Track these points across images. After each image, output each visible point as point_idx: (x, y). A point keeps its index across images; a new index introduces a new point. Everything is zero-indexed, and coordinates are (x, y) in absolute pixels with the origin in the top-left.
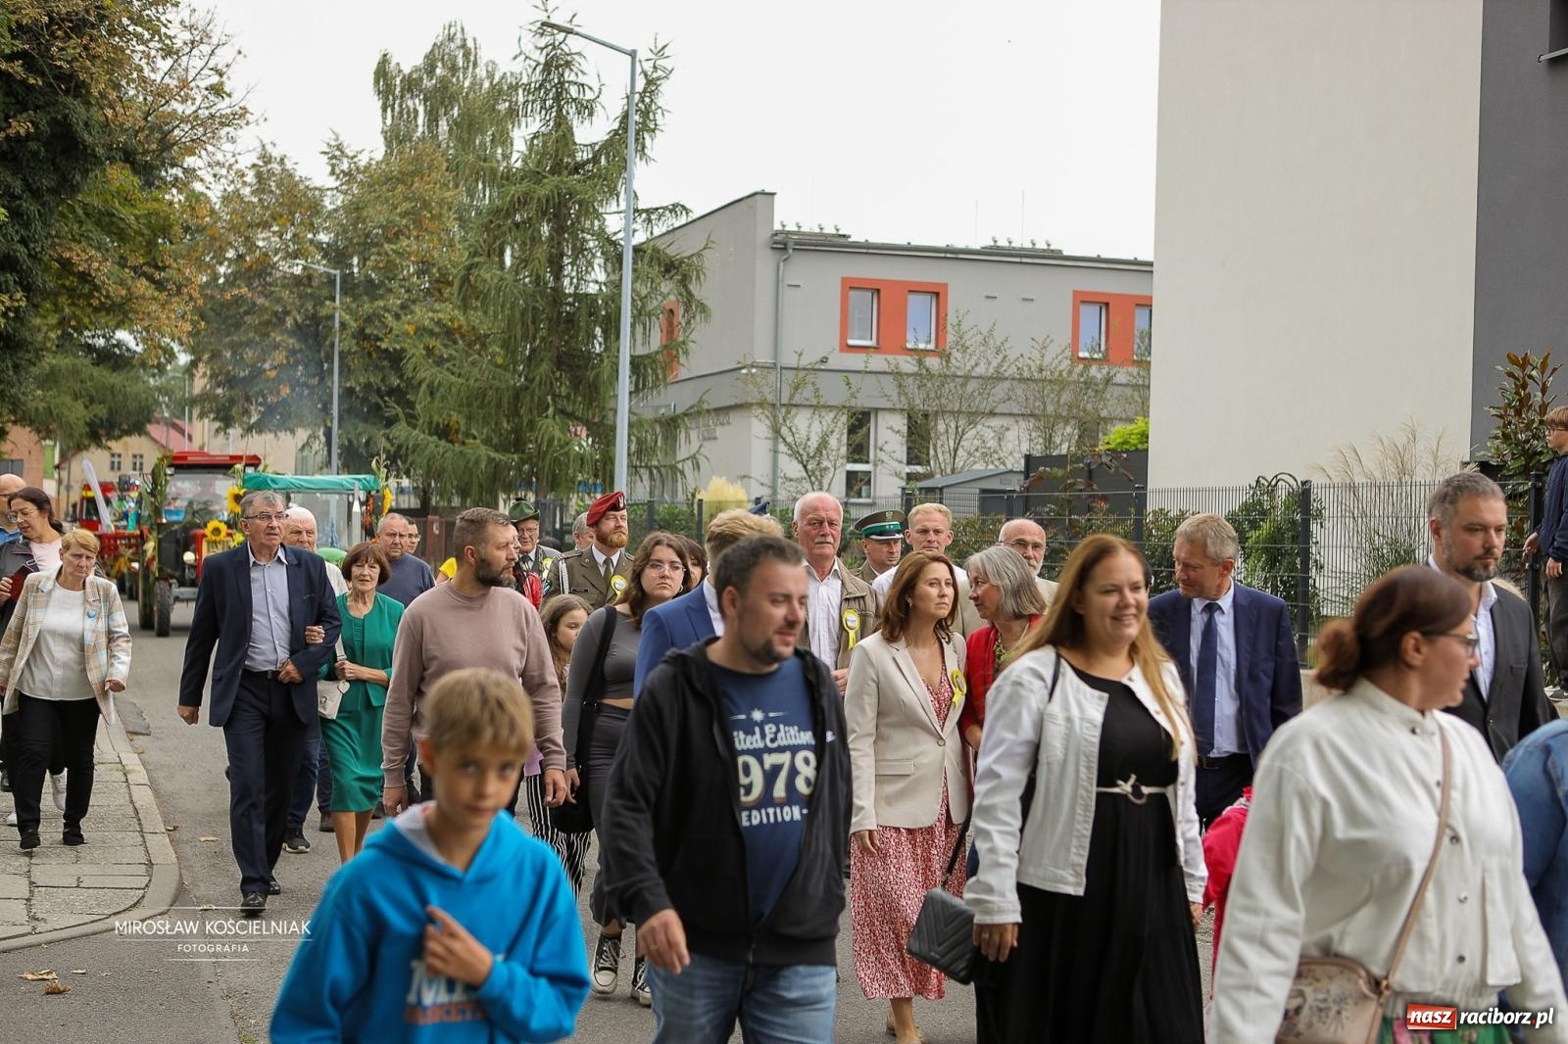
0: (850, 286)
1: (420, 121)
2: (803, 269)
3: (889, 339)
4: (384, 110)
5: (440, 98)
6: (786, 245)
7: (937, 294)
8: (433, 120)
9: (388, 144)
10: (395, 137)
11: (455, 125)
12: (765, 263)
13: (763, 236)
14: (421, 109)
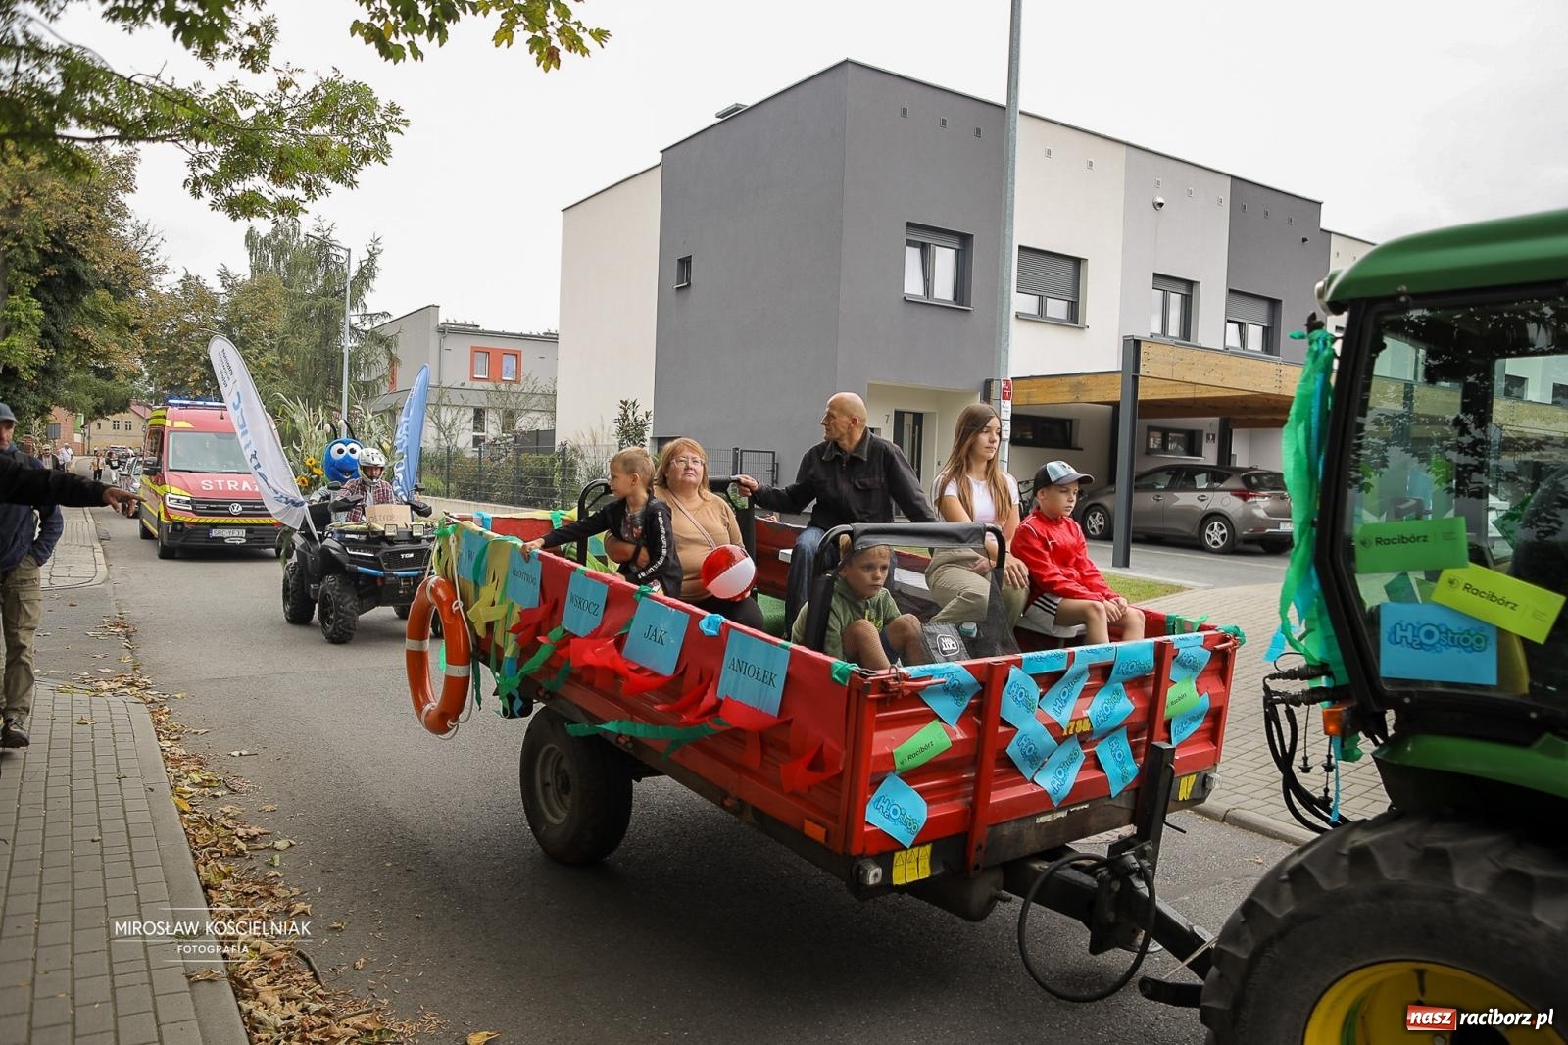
0: (475, 350)
1: (270, 261)
2: (452, 342)
3: (494, 375)
4: (251, 255)
5: (280, 251)
6: (447, 330)
7: (517, 355)
8: (277, 261)
9: (253, 272)
10: (256, 269)
11: (288, 266)
12: (434, 338)
13: (433, 326)
14: (271, 255)
